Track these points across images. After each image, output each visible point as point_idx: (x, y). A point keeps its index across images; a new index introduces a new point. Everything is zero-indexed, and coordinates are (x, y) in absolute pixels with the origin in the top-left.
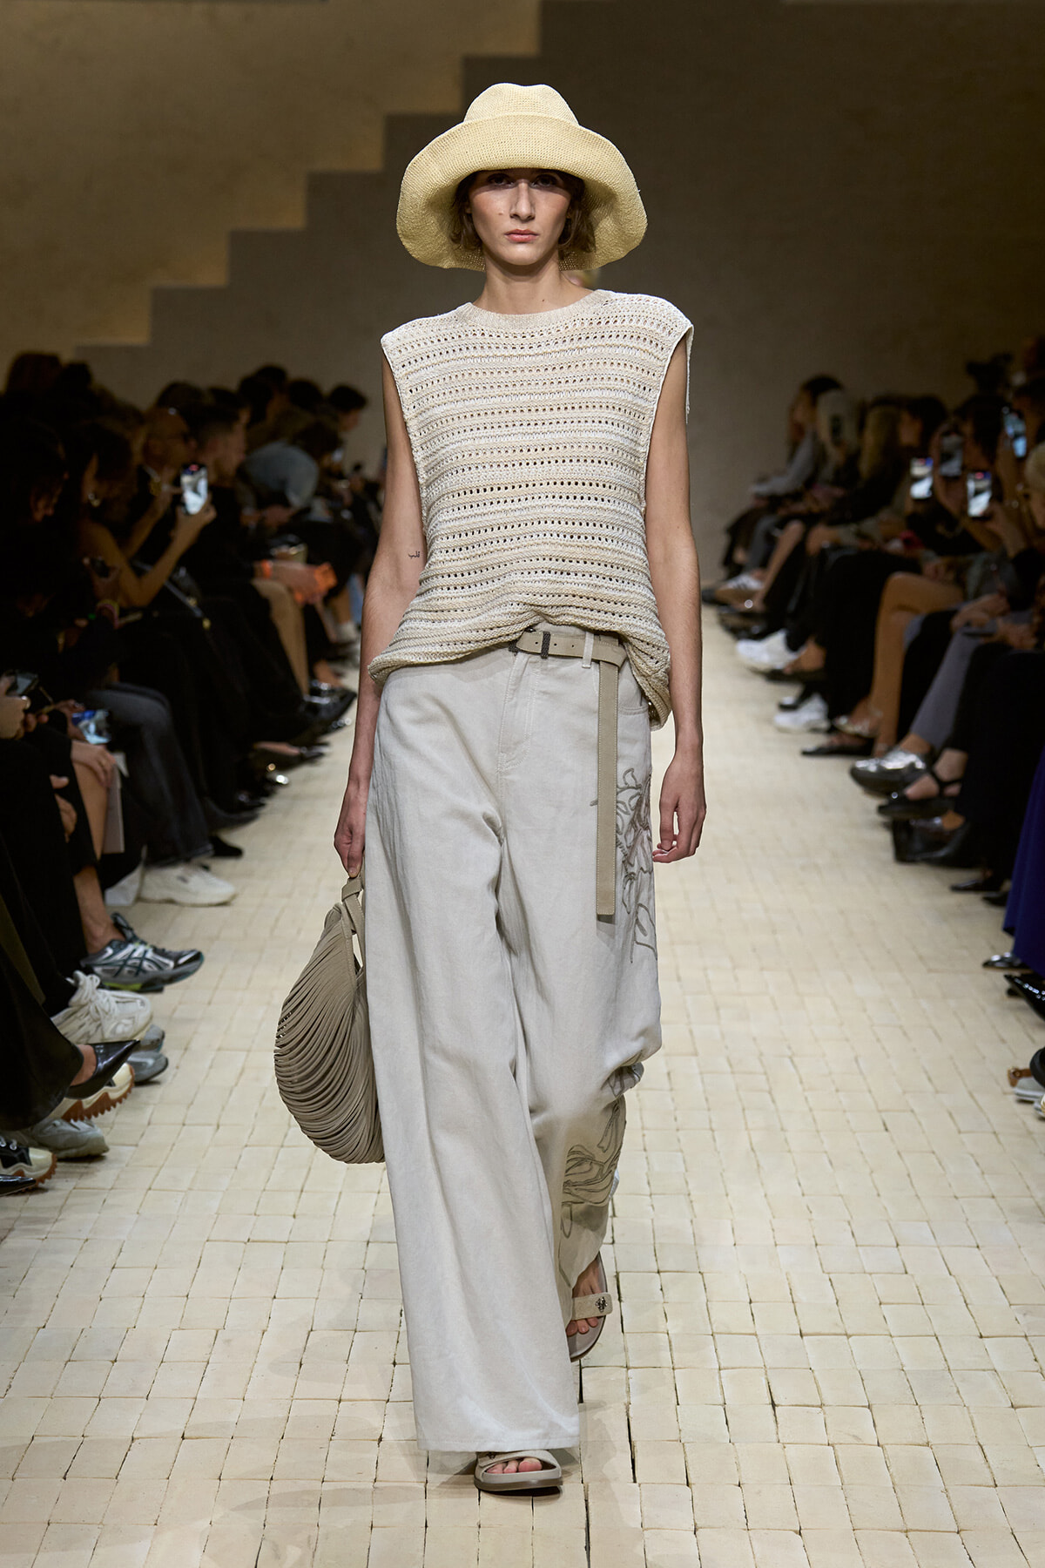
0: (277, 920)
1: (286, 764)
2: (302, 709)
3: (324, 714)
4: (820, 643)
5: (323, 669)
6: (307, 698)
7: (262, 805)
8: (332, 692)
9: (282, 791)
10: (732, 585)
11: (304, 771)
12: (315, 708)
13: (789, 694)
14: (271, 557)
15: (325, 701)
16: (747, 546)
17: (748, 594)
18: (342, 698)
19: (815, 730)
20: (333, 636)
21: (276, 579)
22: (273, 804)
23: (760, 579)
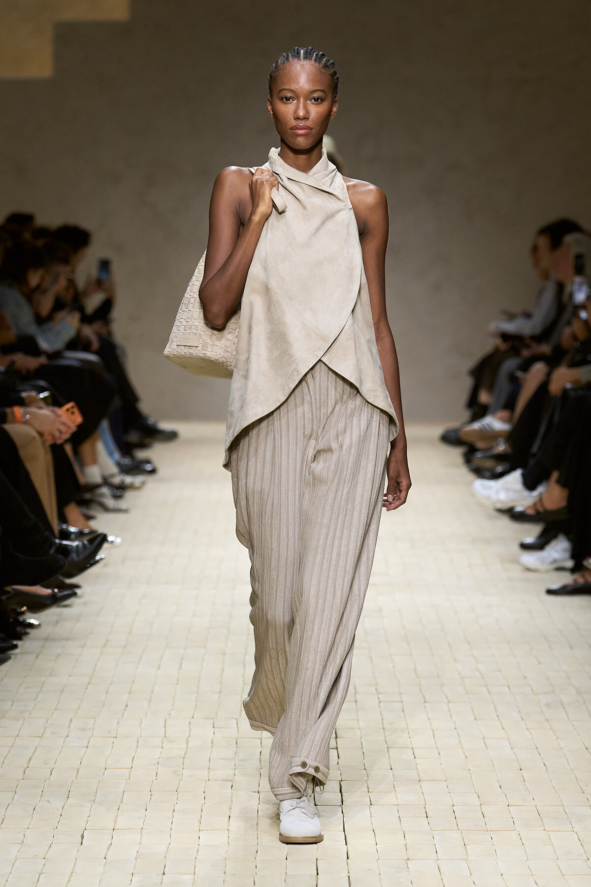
0: (30, 759)
1: (38, 605)
2: (52, 551)
3: (74, 555)
4: (563, 482)
5: (73, 512)
6: (57, 541)
7: (16, 647)
8: (80, 534)
9: (32, 632)
10: (476, 426)
11: (53, 612)
12: (66, 551)
13: (531, 533)
14: (22, 403)
15: (75, 544)
16: (491, 389)
17: (491, 436)
18: (91, 541)
19: (560, 569)
20: (82, 480)
21: (26, 423)
22: (23, 645)
23: (504, 420)
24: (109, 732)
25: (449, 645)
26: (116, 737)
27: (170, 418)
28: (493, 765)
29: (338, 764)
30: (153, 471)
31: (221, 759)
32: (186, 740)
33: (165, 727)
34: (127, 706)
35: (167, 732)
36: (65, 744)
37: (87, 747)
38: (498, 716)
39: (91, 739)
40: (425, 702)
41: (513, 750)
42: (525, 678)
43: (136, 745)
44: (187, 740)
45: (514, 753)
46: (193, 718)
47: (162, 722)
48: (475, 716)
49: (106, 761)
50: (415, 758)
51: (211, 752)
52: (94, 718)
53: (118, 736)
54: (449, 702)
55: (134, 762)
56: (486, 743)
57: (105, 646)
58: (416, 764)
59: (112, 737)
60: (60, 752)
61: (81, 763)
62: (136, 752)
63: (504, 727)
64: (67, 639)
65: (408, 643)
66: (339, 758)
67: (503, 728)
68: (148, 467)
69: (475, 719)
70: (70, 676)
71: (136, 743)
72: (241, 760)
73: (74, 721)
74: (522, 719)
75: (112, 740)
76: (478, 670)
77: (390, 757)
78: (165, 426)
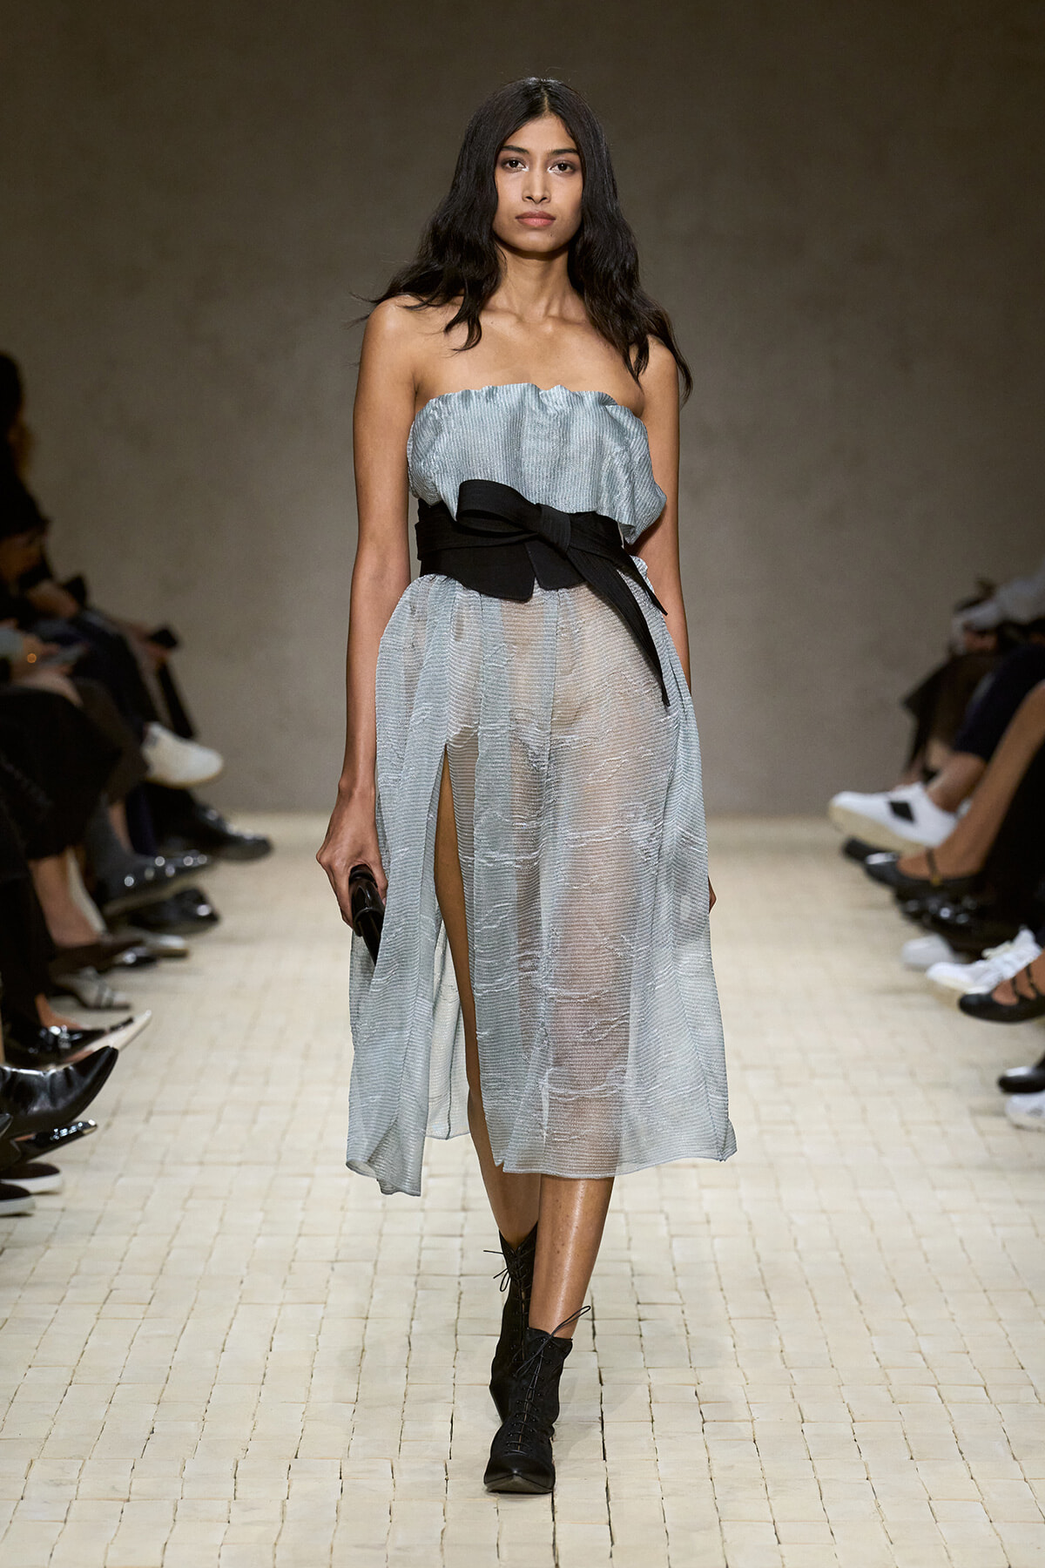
6: (7, 1069)
24: (113, 1488)
25: (857, 1297)
26: (128, 1500)
27: (255, 807)
28: (949, 1557)
29: (611, 1556)
30: (213, 918)
31: (357, 1546)
32: (279, 1505)
33: (235, 1478)
34: (153, 1432)
35: (239, 1487)
36: (17, 1514)
37: (65, 1521)
38: (961, 1453)
39: (74, 1503)
40: (803, 1422)
41: (993, 1523)
42: (1022, 1368)
43: (172, 1517)
44: (284, 1506)
45: (995, 1531)
46: (296, 1457)
47: (230, 1467)
48: (911, 1451)
49: (106, 1554)
50: (779, 1543)
51: (335, 1531)
52: (80, 1458)
53: (132, 1498)
54: (854, 1422)
55: (166, 1552)
56: (935, 1511)
57: (104, 1303)
58: (782, 1557)
59: (121, 1500)
60: (7, 1531)
61: (51, 1555)
62: (171, 1531)
63: (974, 1476)
64: (23, 1286)
65: (768, 1296)
66: (613, 1544)
67: (972, 1478)
68: (203, 911)
69: (912, 1458)
70: (30, 1367)
71: (173, 1511)
72: (399, 1549)
73: (36, 1464)
74: (1014, 1458)
75: (119, 1506)
76: (920, 1352)
77: (724, 1541)
78: (242, 826)
